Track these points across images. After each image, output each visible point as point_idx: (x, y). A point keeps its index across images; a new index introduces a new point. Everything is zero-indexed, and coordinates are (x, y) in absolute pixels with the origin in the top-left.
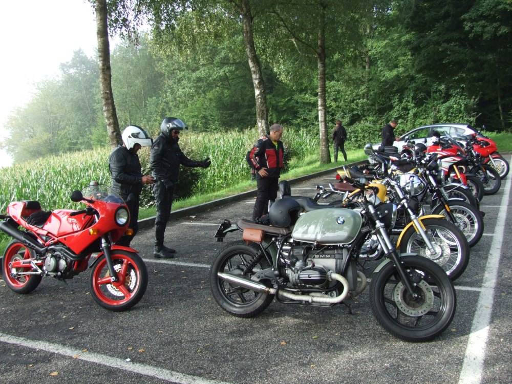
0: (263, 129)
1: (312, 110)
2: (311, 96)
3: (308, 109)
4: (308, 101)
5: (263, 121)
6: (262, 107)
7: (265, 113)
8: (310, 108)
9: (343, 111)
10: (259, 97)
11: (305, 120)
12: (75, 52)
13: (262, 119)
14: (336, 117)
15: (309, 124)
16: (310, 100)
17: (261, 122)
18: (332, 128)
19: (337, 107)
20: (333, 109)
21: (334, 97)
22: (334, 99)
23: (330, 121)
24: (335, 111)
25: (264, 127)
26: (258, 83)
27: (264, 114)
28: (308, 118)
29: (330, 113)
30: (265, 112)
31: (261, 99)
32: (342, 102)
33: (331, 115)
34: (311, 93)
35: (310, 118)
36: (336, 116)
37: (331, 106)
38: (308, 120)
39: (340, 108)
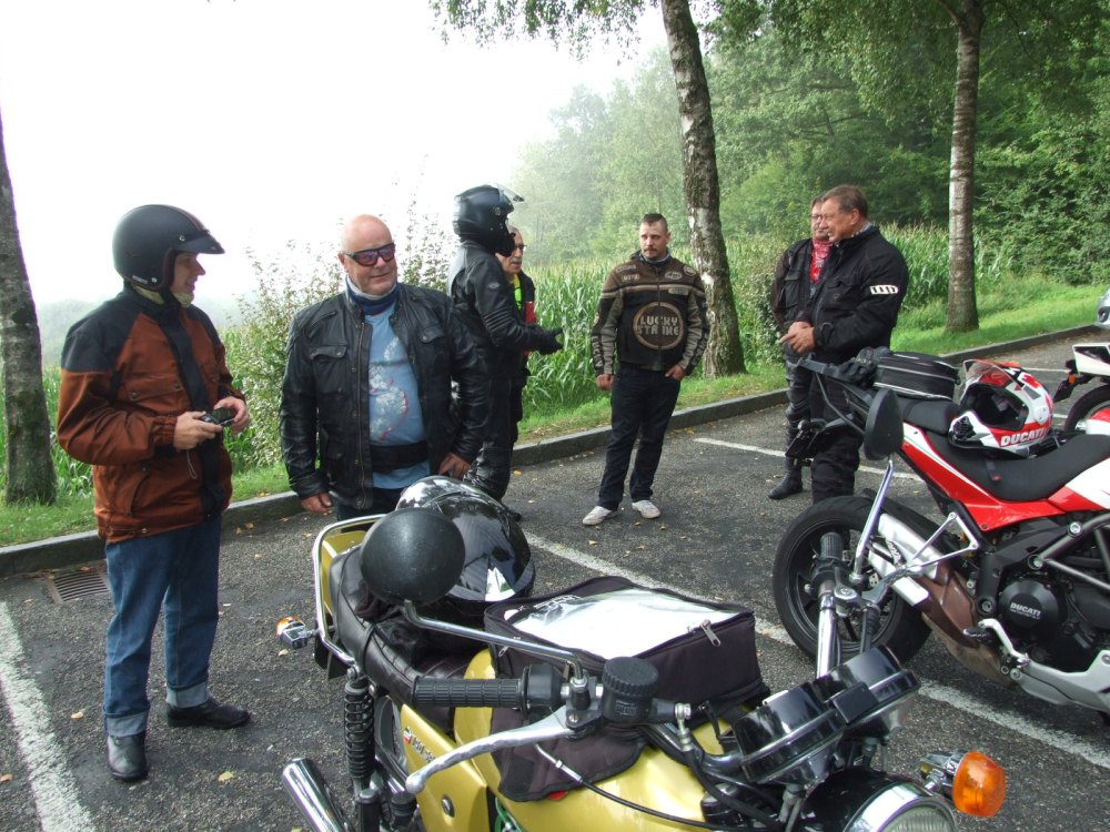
0: (700, 234)
1: (1016, 184)
2: (1018, 152)
3: (1007, 182)
4: (1008, 163)
5: (701, 212)
6: (697, 169)
7: (708, 186)
8: (1013, 179)
9: (1098, 185)
10: (691, 138)
11: (998, 209)
12: (574, 89)
13: (697, 206)
14: (1079, 201)
15: (1010, 218)
16: (1013, 162)
17: (695, 215)
18: (1066, 228)
19: (1083, 174)
20: (1071, 182)
21: (1076, 152)
22: (1076, 156)
23: (1062, 210)
24: (1077, 185)
25: (704, 232)
26: (688, 96)
27: (705, 190)
28: (1005, 203)
29: (1065, 191)
30: (706, 185)
31: (696, 145)
32: (1099, 163)
33: (1065, 195)
34: (1019, 146)
35: (1010, 203)
36: (1078, 197)
37: (1067, 174)
38: (1005, 209)
39: (1091, 177)
